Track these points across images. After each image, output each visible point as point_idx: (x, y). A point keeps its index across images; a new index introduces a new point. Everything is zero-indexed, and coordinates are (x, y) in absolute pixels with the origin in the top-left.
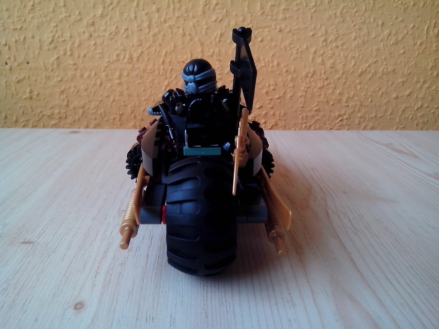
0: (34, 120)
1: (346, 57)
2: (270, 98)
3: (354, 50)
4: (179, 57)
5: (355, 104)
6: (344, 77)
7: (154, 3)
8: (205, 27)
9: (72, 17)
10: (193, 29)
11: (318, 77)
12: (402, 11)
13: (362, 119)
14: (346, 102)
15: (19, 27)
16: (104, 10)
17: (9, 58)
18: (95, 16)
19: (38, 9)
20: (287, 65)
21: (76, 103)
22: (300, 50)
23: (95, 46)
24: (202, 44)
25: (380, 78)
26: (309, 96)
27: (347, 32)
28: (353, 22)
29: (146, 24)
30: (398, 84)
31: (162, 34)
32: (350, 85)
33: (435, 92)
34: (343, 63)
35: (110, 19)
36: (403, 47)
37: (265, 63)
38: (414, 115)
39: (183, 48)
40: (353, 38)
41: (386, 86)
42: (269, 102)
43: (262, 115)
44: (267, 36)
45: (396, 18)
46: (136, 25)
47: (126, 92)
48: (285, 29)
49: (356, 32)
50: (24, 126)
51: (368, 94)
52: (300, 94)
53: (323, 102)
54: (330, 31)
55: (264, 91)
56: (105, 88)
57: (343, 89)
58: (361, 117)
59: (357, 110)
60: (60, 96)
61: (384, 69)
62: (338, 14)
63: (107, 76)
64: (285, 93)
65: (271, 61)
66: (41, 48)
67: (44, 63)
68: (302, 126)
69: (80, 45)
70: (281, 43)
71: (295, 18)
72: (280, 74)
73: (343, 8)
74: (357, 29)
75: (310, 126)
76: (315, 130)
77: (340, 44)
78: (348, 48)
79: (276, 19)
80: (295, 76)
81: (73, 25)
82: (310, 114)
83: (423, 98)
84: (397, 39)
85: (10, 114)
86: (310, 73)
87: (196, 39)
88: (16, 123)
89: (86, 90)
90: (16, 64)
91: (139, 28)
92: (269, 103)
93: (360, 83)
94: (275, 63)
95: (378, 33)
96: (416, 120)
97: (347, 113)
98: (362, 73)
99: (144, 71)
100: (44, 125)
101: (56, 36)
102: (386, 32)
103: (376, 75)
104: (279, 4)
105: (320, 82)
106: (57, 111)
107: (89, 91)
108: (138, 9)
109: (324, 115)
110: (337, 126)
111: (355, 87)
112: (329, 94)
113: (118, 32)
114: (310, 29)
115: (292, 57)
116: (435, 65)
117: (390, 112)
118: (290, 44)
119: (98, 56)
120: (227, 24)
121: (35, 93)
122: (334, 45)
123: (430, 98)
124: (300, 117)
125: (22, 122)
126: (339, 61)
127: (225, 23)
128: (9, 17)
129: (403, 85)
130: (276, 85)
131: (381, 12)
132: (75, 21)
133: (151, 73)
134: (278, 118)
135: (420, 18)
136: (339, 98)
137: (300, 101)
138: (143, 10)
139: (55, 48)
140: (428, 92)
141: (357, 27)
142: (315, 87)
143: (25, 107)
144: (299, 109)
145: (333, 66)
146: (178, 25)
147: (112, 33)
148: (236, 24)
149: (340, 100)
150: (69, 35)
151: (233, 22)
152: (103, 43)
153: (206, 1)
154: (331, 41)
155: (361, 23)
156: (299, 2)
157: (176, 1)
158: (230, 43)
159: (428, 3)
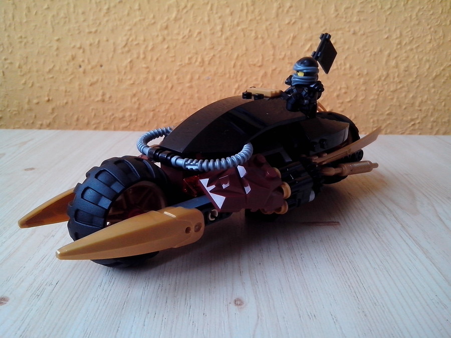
0: (105, 122)
1: (420, 60)
2: (341, 101)
3: (429, 53)
4: (250, 60)
5: (428, 108)
6: (418, 80)
7: (228, 6)
8: (278, 30)
9: (147, 20)
10: (266, 32)
11: (392, 80)
13: (435, 124)
14: (419, 106)
15: (93, 30)
16: (178, 14)
17: (83, 61)
18: (169, 19)
19: (113, 12)
20: (360, 68)
21: (147, 106)
22: (373, 53)
23: (167, 50)
24: (274, 47)
26: (381, 99)
27: (422, 36)
28: (428, 25)
29: (219, 28)
31: (234, 37)
32: (424, 88)
34: (418, 66)
35: (184, 22)
37: (337, 65)
39: (255, 51)
40: (428, 41)
42: (339, 105)
44: (340, 39)
46: (209, 29)
47: (196, 95)
48: (359, 32)
49: (431, 35)
50: (95, 129)
51: (442, 98)
52: (372, 97)
53: (395, 106)
54: (404, 33)
55: (335, 94)
56: (176, 91)
57: (416, 93)
58: (434, 122)
59: (429, 114)
60: (131, 99)
62: (414, 17)
63: (178, 79)
64: (356, 96)
65: (343, 63)
66: (115, 51)
67: (117, 67)
69: (152, 49)
70: (354, 45)
71: (370, 20)
72: (352, 77)
73: (419, 10)
74: (433, 31)
76: (386, 134)
77: (414, 47)
78: (422, 51)
79: (350, 22)
80: (367, 79)
81: (147, 28)
82: (381, 118)
85: (82, 116)
86: (383, 76)
87: (268, 42)
88: (87, 126)
89: (158, 93)
90: (90, 67)
91: (212, 32)
92: (340, 107)
93: (434, 87)
94: (348, 66)
97: (420, 117)
98: (436, 76)
99: (215, 74)
100: (115, 127)
101: (130, 40)
104: (354, 7)
105: (393, 86)
106: (128, 114)
107: (160, 94)
108: (211, 12)
109: (396, 119)
110: (409, 130)
111: (429, 91)
112: (402, 97)
113: (191, 35)
115: (366, 60)
118: (364, 47)
119: (170, 60)
120: (300, 27)
121: (108, 96)
122: (409, 48)
124: (372, 120)
125: (94, 124)
126: (413, 64)
127: (299, 25)
128: (84, 21)
130: (348, 88)
132: (149, 25)
133: (222, 76)
136: (412, 101)
137: (372, 104)
138: (217, 13)
139: (129, 51)
141: (432, 29)
142: (387, 91)
143: (97, 109)
144: (370, 113)
145: (407, 69)
146: (250, 28)
147: (185, 36)
148: (309, 27)
149: (413, 104)
150: (142, 38)
151: (306, 25)
152: (176, 46)
153: (279, 4)
154: (405, 44)
155: (437, 25)
156: (374, 4)
157: (250, 4)
158: (302, 46)
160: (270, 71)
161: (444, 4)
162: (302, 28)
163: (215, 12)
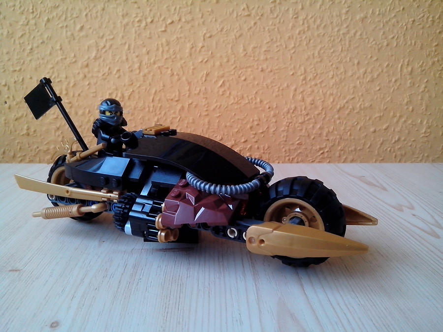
0: (30, 155)
1: (325, 94)
2: (254, 132)
3: (332, 87)
4: (168, 95)
5: (335, 138)
6: (324, 113)
7: (144, 46)
8: (192, 68)
9: (68, 59)
10: (181, 70)
11: (299, 113)
12: (377, 50)
13: (343, 152)
14: (327, 136)
15: (18, 69)
16: (97, 53)
17: (8, 97)
18: (89, 58)
19: (36, 52)
20: (270, 102)
22: (281, 88)
23: (88, 86)
24: (189, 83)
25: (358, 113)
26: (291, 130)
27: (325, 72)
28: (330, 62)
29: (136, 66)
30: (375, 118)
31: (152, 74)
32: (329, 120)
33: (411, 126)
34: (322, 100)
35: (103, 61)
36: (379, 84)
37: (249, 100)
38: (392, 147)
39: (172, 86)
40: (330, 77)
41: (364, 120)
42: (253, 136)
43: (247, 149)
44: (250, 75)
45: (371, 57)
46: (127, 67)
48: (267, 69)
49: (333, 71)
50: (21, 161)
51: (347, 128)
52: (282, 129)
53: (304, 136)
54: (308, 70)
55: (248, 126)
57: (322, 124)
58: (341, 150)
59: (337, 143)
60: (55, 132)
61: (361, 104)
62: (316, 54)
64: (268, 128)
65: (254, 98)
68: (285, 159)
69: (75, 85)
70: (263, 82)
71: (276, 58)
72: (263, 111)
73: (321, 49)
74: (334, 68)
75: (293, 158)
76: (297, 162)
77: (318, 82)
78: (326, 86)
79: (258, 60)
80: (277, 112)
81: (69, 66)
82: (292, 148)
83: (400, 132)
84: (372, 76)
85: (8, 150)
86: (291, 109)
87: (184, 78)
88: (13, 159)
90: (15, 103)
91: (131, 69)
92: (254, 138)
93: (339, 118)
94: (258, 100)
95: (354, 71)
96: (394, 152)
97: (328, 146)
98: (340, 108)
99: (135, 108)
100: (40, 160)
101: (53, 77)
102: (362, 71)
103: (354, 110)
104: (261, 46)
105: (301, 118)
106: (52, 147)
107: (83, 127)
108: (129, 51)
109: (306, 148)
110: (319, 158)
111: (334, 122)
112: (310, 128)
113: (111, 73)
114: (290, 68)
115: (274, 95)
116: (410, 101)
117: (369, 145)
118: (272, 82)
119: (92, 95)
120: (212, 65)
121: (32, 130)
122: (313, 83)
123: (407, 132)
124: (284, 150)
125: (19, 157)
126: (318, 98)
127: (210, 64)
128: (9, 60)
129: (380, 119)
130: (259, 120)
131: (356, 52)
132: (70, 63)
133: (142, 110)
134: (262, 151)
135: (394, 56)
136: (320, 132)
137: (282, 135)
138: (134, 52)
140: (404, 126)
141: (334, 66)
142: (296, 122)
143: (22, 143)
144: (282, 143)
145: (312, 102)
146: (166, 66)
147: (105, 73)
148: (221, 65)
149: (320, 134)
150: (64, 76)
151: (218, 63)
152: (96, 83)
153: (192, 44)
154: (310, 79)
155: (338, 62)
156: (278, 44)
157: (165, 44)
158: (215, 82)
159: (401, 43)
160: (186, 105)
161: (343, 43)
162: (214, 66)
163: (132, 51)
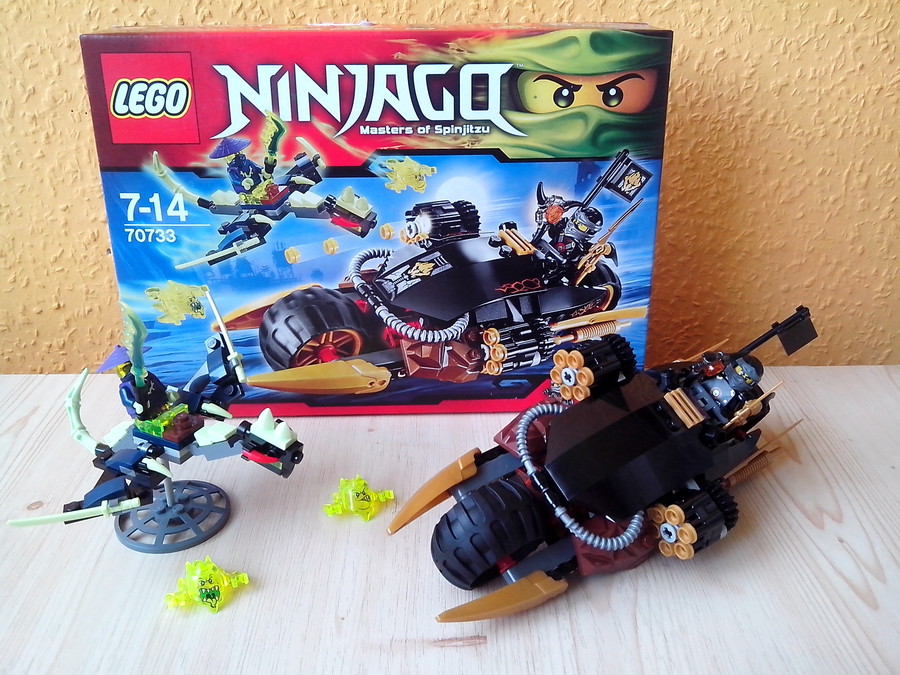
33: (857, 280)
36: (803, 207)
38: (818, 317)
40: (712, 195)
41: (770, 272)
45: (792, 158)
49: (717, 187)
51: (737, 286)
57: (692, 279)
62: (686, 156)
77: (687, 206)
83: (835, 291)
116: (860, 236)
123: (848, 290)
135: (835, 157)
140: (844, 280)
159: (851, 131)
